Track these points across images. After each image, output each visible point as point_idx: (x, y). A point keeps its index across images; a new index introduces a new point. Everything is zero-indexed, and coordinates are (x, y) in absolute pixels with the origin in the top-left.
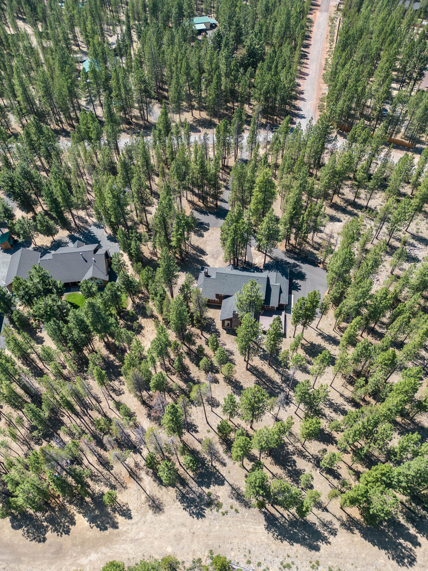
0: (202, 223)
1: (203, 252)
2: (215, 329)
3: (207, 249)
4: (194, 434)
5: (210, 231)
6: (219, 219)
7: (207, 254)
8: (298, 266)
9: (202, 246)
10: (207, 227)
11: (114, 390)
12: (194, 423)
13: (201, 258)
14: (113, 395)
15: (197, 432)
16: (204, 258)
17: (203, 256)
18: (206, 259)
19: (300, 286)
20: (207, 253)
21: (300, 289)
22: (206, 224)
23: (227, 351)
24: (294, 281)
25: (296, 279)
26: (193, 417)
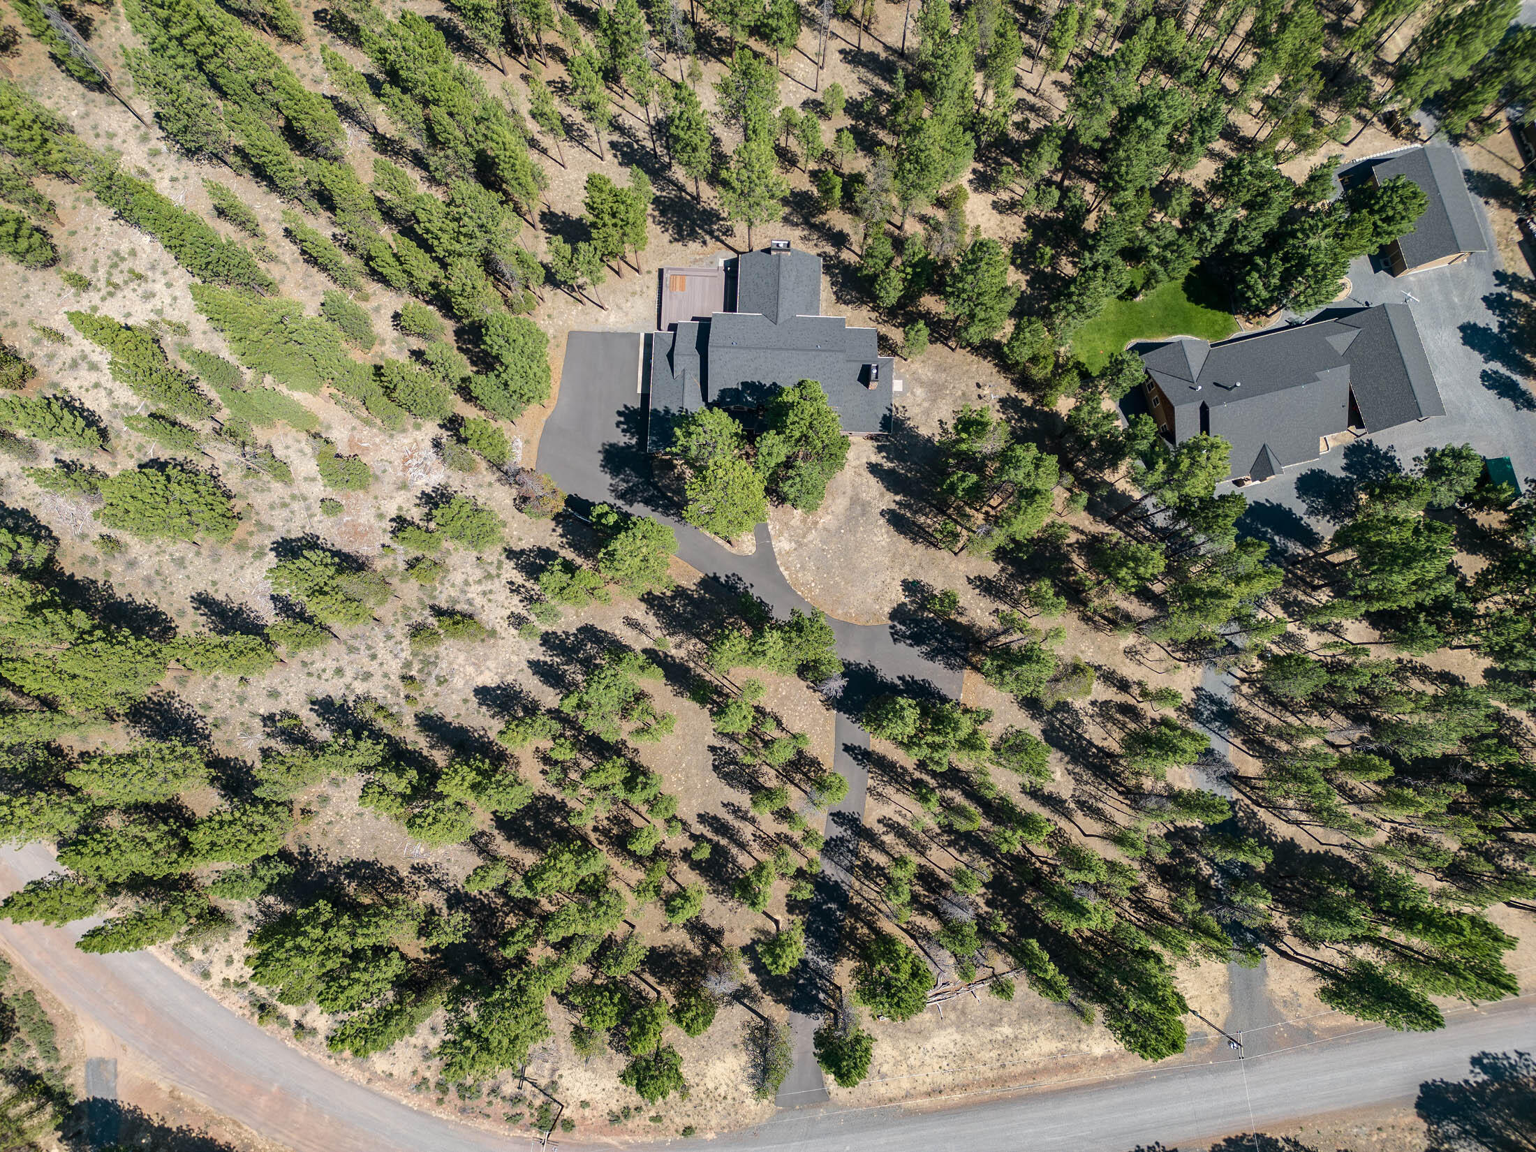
0: (917, 640)
1: (896, 521)
2: (832, 275)
3: (883, 535)
4: (848, 47)
5: (887, 610)
6: (865, 664)
7: (882, 513)
8: (622, 496)
9: (904, 543)
10: (899, 627)
11: (1032, 108)
12: (849, 67)
13: (898, 498)
14: (1031, 99)
15: (841, 52)
16: (889, 500)
17: (893, 506)
18: (882, 495)
19: (618, 424)
20: (882, 521)
21: (619, 413)
22: (904, 636)
23: (797, 225)
24: (634, 441)
25: (628, 447)
26: (855, 76)
